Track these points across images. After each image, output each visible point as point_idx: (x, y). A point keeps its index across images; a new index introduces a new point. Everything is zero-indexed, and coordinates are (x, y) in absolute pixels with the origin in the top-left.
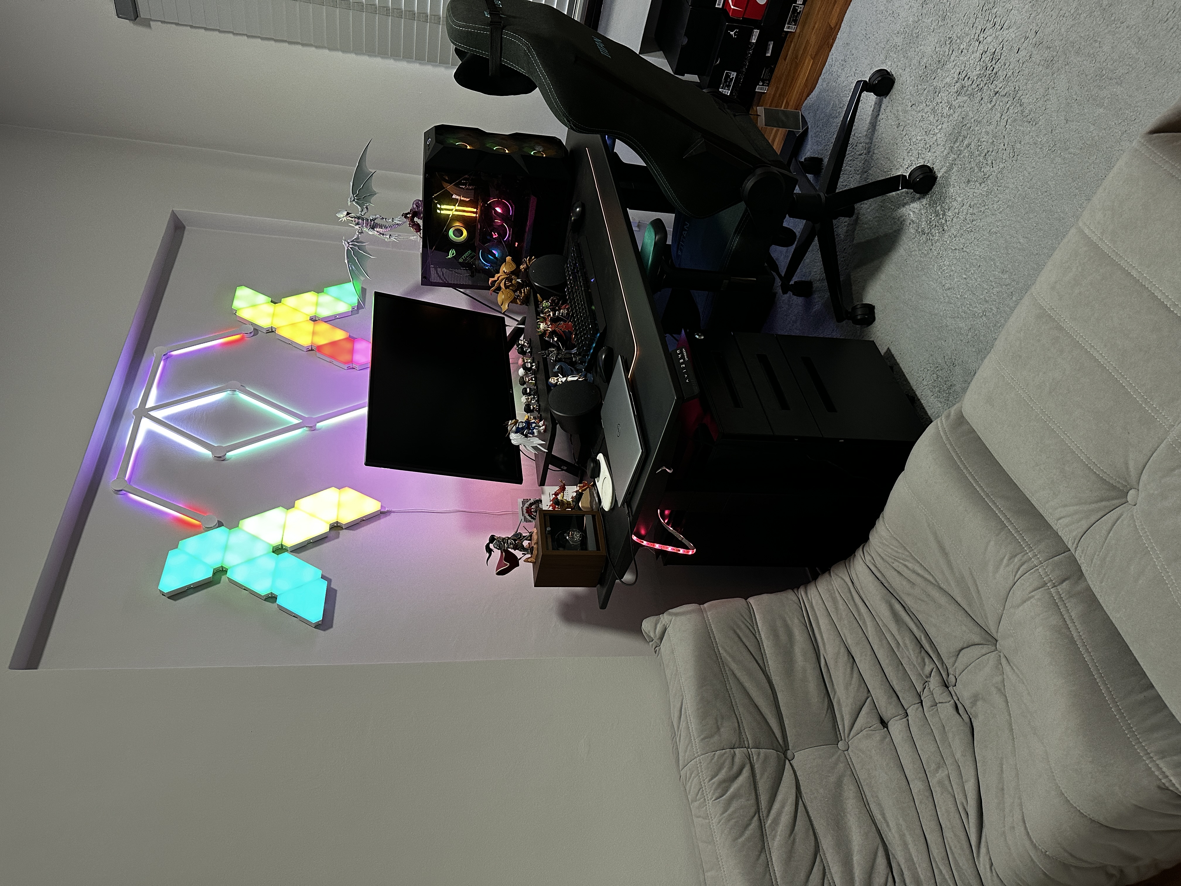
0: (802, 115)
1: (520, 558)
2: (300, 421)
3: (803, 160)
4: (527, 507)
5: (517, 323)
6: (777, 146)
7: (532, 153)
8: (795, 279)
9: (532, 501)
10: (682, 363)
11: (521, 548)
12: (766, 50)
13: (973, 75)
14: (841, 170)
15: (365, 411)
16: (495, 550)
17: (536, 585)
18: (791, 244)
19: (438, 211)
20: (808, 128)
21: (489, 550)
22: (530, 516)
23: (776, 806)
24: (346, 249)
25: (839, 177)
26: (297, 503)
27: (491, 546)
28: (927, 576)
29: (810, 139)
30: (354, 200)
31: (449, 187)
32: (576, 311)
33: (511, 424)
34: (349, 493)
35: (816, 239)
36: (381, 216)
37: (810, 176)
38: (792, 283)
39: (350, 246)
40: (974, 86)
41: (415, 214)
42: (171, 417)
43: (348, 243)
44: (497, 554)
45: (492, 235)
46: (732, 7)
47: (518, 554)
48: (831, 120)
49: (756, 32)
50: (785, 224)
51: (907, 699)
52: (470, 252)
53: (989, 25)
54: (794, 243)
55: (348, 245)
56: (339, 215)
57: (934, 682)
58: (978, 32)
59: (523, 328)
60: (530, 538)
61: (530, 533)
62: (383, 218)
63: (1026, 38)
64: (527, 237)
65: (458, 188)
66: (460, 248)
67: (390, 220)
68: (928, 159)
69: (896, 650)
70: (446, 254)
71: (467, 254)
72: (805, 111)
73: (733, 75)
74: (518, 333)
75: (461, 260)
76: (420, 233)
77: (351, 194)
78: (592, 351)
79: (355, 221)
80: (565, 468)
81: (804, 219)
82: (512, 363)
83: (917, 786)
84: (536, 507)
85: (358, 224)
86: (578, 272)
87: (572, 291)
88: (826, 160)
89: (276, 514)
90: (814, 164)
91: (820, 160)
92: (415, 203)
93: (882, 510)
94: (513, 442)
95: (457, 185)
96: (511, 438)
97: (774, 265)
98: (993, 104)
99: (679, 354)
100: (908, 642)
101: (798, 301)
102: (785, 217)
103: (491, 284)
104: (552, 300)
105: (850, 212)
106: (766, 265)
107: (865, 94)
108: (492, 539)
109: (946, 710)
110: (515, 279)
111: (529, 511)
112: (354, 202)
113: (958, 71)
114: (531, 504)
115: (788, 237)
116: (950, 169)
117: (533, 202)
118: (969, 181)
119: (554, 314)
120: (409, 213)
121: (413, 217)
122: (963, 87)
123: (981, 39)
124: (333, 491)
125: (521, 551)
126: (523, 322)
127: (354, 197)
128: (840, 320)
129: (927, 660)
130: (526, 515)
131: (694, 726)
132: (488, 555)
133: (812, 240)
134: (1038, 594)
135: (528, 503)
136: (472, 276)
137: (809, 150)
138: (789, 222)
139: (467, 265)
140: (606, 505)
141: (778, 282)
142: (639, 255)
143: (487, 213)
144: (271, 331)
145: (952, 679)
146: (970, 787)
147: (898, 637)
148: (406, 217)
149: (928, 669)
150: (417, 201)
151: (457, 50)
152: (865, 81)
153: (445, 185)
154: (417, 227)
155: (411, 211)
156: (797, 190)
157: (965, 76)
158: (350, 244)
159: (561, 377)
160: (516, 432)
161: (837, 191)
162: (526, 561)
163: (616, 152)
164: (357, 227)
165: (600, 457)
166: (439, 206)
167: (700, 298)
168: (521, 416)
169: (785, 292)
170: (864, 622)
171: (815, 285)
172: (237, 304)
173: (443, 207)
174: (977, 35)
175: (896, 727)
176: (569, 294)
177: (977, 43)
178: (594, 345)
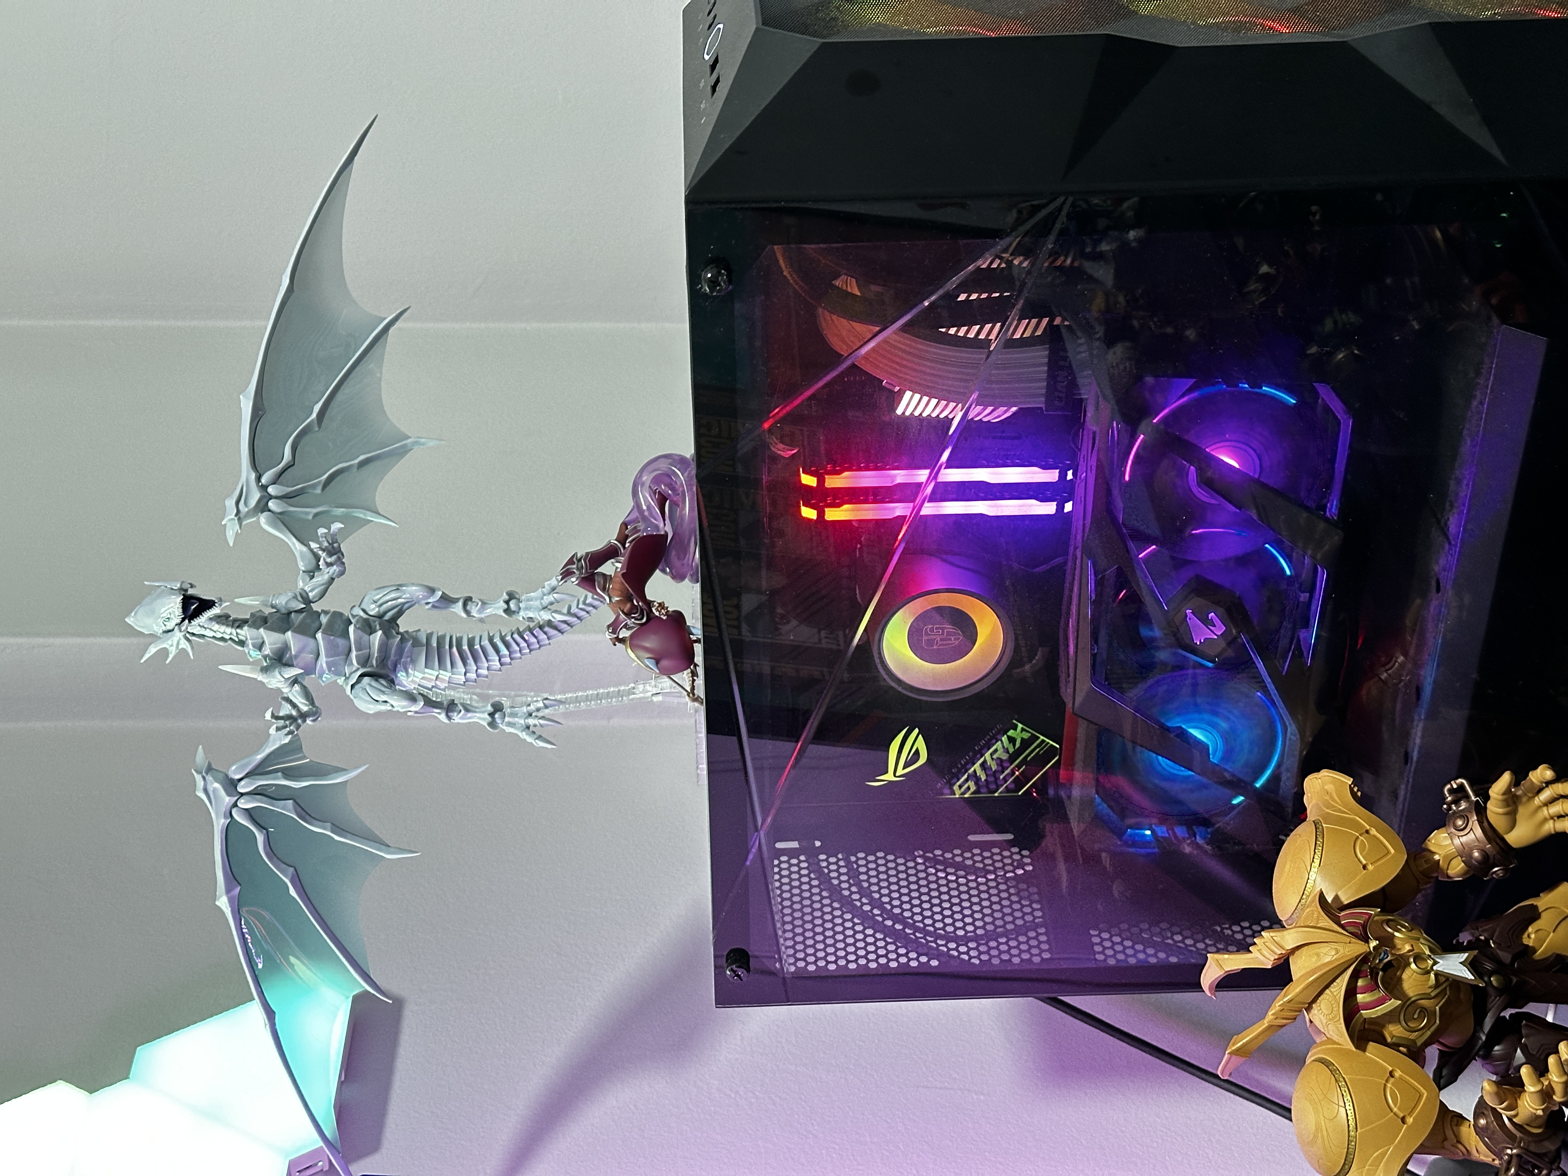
19: (808, 513)
24: (220, 823)
30: (262, 507)
36: (432, 591)
39: (244, 804)
41: (649, 551)
43: (231, 785)
52: (1019, 732)
55: (228, 800)
62: (447, 600)
65: (933, 349)
66: (959, 719)
67: (497, 608)
71: (1000, 748)
76: (694, 674)
77: (247, 474)
79: (260, 647)
85: (280, 659)
92: (647, 478)
95: (925, 325)
110: (1418, 958)
112: (263, 519)
121: (636, 575)
127: (264, 488)
148: (589, 581)
150: (663, 465)
153: (843, 330)
154: (666, 638)
155: (622, 539)
158: (242, 788)
164: (276, 681)
166: (805, 480)
173: (834, 479)
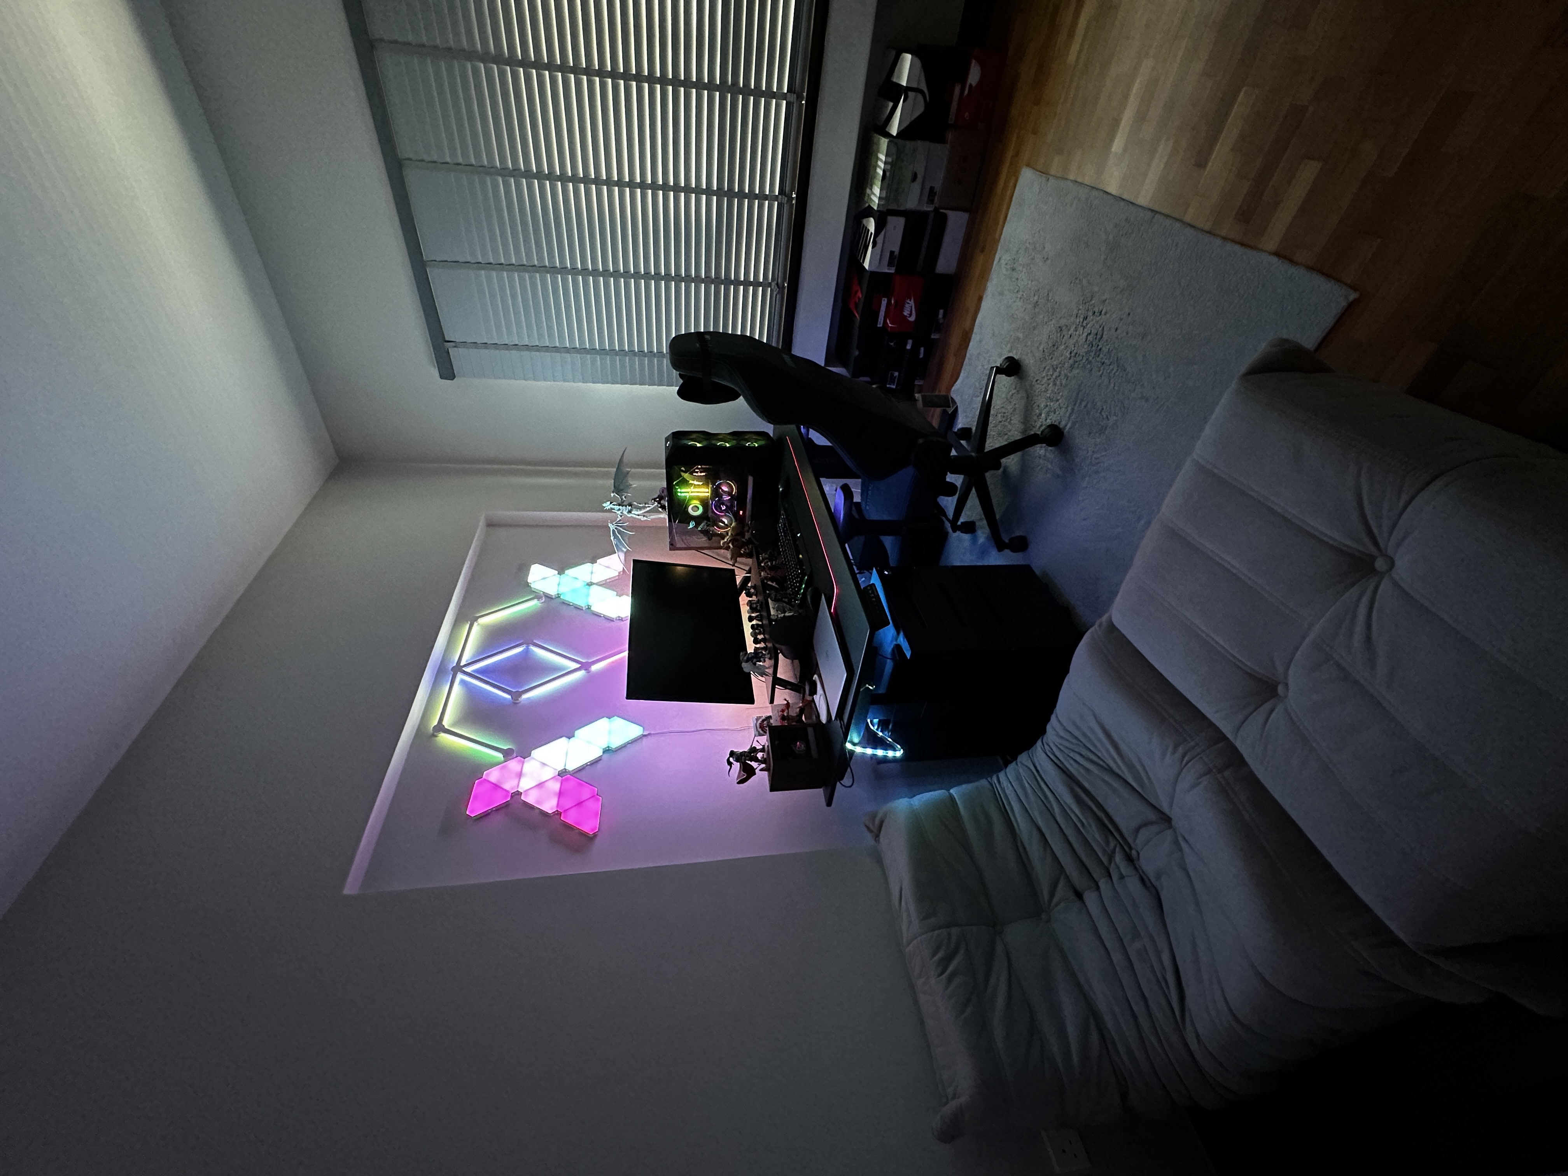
0: (952, 398)
1: (756, 768)
2: (579, 665)
3: (956, 430)
4: (760, 723)
5: (745, 572)
6: (935, 423)
7: (747, 445)
8: (962, 520)
9: (764, 718)
10: (873, 597)
11: (756, 759)
12: (919, 354)
13: (1082, 351)
14: (986, 435)
15: (626, 654)
16: (734, 762)
17: (772, 790)
18: (955, 494)
19: (679, 494)
20: (957, 406)
21: (730, 764)
22: (762, 730)
23: (992, 981)
25: (985, 441)
26: (577, 733)
27: (731, 759)
28: (1101, 763)
29: (960, 415)
30: (615, 492)
31: (686, 476)
32: (788, 559)
33: (742, 655)
34: (617, 721)
35: (974, 489)
37: (963, 442)
38: (959, 523)
40: (1084, 361)
41: (661, 498)
42: (477, 671)
44: (737, 766)
45: (721, 508)
46: (890, 325)
47: (754, 764)
48: (974, 398)
49: (910, 342)
50: (948, 479)
51: (1096, 873)
52: (705, 522)
53: (1090, 313)
54: (957, 492)
56: (604, 505)
57: (1118, 857)
58: (1081, 320)
59: (750, 576)
60: (763, 750)
61: (763, 746)
63: (1121, 319)
64: (749, 506)
65: (693, 476)
66: (698, 520)
68: (1053, 419)
69: (1081, 829)
70: (688, 525)
71: (703, 524)
72: (954, 394)
73: (896, 374)
74: (746, 580)
75: (699, 529)
76: (666, 512)
77: (613, 488)
78: (802, 591)
80: (790, 687)
81: (962, 474)
82: (742, 605)
83: (1117, 957)
84: (768, 722)
86: (787, 530)
87: (784, 544)
88: (974, 429)
89: (561, 743)
90: (965, 433)
91: (970, 429)
92: (660, 489)
93: (1055, 706)
94: (745, 670)
95: (691, 473)
96: (743, 667)
97: (943, 512)
98: (1101, 372)
99: (870, 590)
100: (1092, 822)
101: (966, 537)
102: (947, 474)
103: (723, 544)
104: (770, 553)
105: (998, 466)
106: (936, 511)
107: (998, 376)
108: (732, 754)
109: (1133, 884)
111: (762, 727)
113: (1069, 351)
114: (763, 721)
115: (950, 490)
116: (1074, 423)
117: (751, 480)
118: (1090, 433)
119: (772, 564)
120: (657, 498)
121: (660, 500)
122: (1075, 362)
123: (1085, 325)
124: (605, 720)
125: (755, 762)
126: (749, 572)
127: (615, 490)
128: (1000, 549)
129: (1111, 838)
130: (760, 730)
131: (912, 908)
132: (729, 767)
133: (971, 490)
134: (1205, 781)
135: (761, 720)
136: (710, 539)
137: (961, 423)
138: (950, 478)
139: (705, 532)
140: (824, 719)
141: (948, 525)
142: (832, 516)
143: (716, 493)
144: (558, 596)
145: (1134, 853)
146: (1166, 958)
147: (1084, 821)
148: (655, 501)
149: (1112, 845)
150: (662, 488)
151: (680, 375)
152: (997, 367)
153: (683, 474)
154: (663, 507)
155: (658, 496)
156: (954, 453)
157: (1073, 355)
159: (780, 613)
160: (747, 661)
161: (986, 451)
162: (761, 770)
163: (810, 438)
165: (815, 677)
166: (679, 490)
167: (888, 541)
168: (751, 647)
169: (954, 531)
170: (1051, 806)
171: (977, 524)
172: (530, 579)
173: (683, 490)
174: (1081, 323)
175: (1090, 898)
176: (782, 546)
177: (1082, 328)
178: (804, 586)
